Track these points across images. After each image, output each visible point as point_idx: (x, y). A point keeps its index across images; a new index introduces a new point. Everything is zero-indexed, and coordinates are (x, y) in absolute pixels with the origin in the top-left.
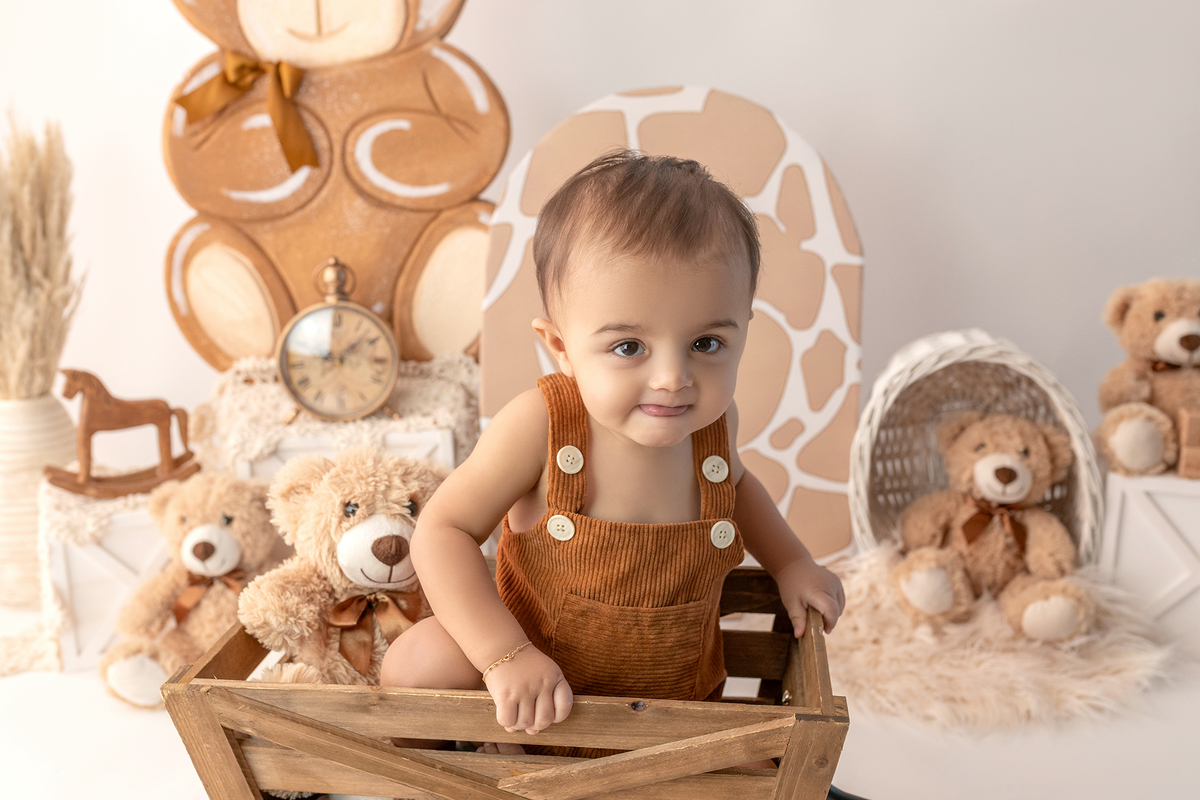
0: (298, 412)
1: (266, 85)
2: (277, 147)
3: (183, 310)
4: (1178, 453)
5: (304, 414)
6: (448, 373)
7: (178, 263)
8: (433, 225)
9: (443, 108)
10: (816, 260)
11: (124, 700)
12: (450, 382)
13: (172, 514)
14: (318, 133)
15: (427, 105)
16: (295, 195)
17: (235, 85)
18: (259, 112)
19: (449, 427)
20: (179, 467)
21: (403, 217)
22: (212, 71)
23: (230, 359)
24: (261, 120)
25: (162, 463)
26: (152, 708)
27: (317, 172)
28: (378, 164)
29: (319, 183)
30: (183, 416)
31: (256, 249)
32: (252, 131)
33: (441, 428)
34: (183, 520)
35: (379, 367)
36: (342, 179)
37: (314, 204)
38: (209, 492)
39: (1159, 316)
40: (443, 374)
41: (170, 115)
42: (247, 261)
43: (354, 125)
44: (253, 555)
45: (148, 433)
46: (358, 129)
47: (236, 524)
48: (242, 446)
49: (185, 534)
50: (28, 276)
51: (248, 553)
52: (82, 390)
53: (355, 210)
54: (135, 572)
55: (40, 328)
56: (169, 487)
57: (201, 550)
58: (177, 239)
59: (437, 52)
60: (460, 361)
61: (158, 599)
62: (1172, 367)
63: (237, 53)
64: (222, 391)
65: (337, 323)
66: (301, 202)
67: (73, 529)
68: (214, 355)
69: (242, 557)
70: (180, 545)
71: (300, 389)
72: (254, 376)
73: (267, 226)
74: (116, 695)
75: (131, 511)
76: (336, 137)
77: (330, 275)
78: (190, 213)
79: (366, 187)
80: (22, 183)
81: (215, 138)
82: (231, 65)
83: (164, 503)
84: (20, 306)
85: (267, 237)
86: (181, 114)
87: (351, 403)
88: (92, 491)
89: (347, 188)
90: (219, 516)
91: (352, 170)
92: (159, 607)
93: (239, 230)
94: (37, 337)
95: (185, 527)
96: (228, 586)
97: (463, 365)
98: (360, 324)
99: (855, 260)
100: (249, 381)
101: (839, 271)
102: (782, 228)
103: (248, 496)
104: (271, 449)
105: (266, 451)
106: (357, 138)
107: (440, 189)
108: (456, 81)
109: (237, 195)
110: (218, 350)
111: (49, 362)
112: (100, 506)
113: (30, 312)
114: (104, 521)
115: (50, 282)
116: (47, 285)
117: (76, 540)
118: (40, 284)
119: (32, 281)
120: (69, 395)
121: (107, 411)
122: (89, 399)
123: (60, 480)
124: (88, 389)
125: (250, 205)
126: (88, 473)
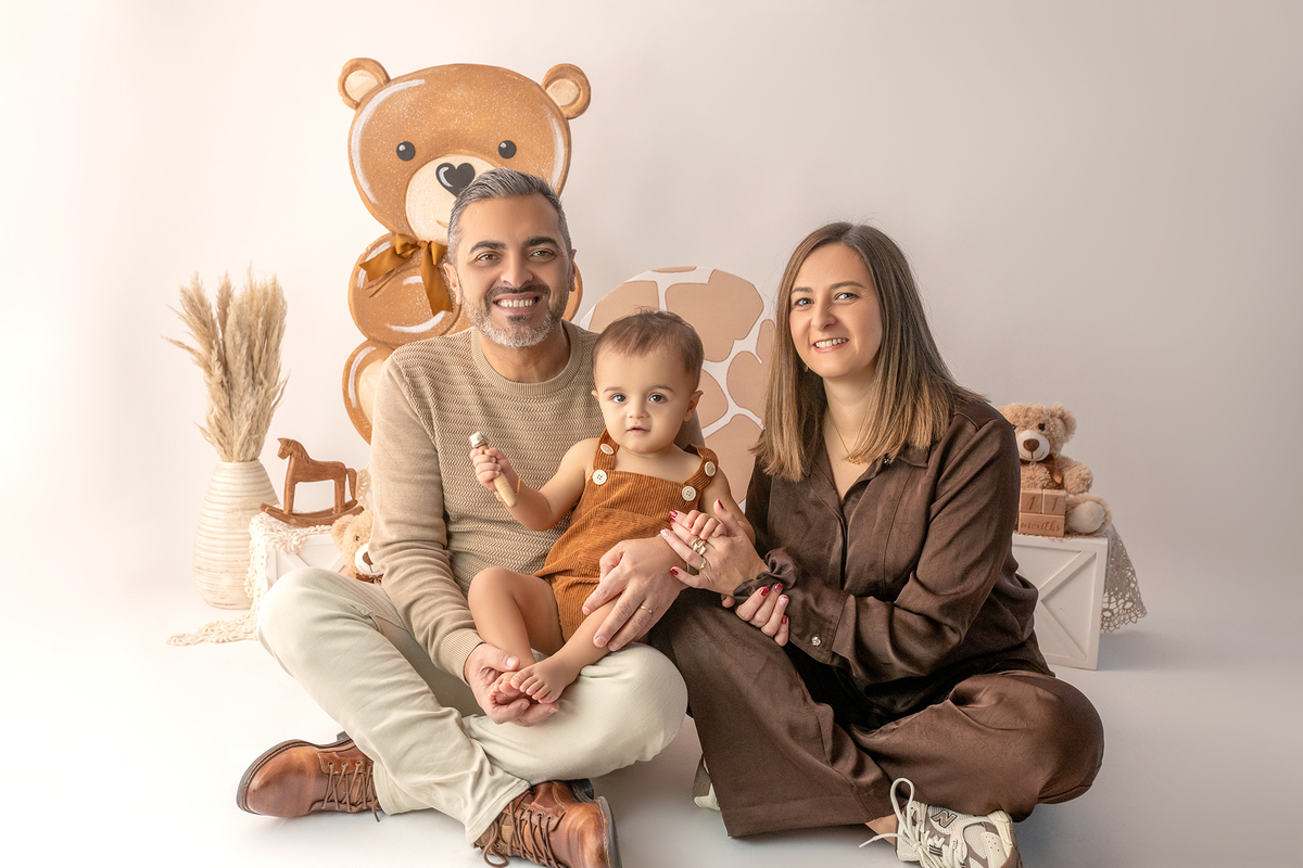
1: (422, 255)
2: (425, 297)
3: (354, 405)
7: (353, 372)
13: (349, 535)
16: (434, 329)
17: (400, 256)
18: (414, 274)
20: (349, 508)
22: (386, 246)
24: (416, 279)
25: (337, 506)
27: (450, 314)
29: (451, 321)
30: (353, 474)
32: (409, 285)
34: (357, 538)
41: (356, 274)
45: (330, 484)
49: (356, 549)
50: (253, 378)
52: (291, 454)
55: (258, 413)
56: (346, 518)
58: (354, 356)
63: (402, 235)
67: (284, 543)
70: (354, 555)
75: (320, 535)
80: (258, 316)
81: (383, 290)
82: (399, 243)
83: (343, 528)
84: (247, 397)
86: (363, 273)
88: (293, 521)
94: (255, 419)
95: (359, 543)
102: (760, 361)
109: (394, 328)
111: (260, 437)
112: (299, 530)
113: (253, 402)
114: (303, 539)
115: (269, 382)
116: (266, 384)
117: (285, 549)
118: (261, 383)
119: (257, 381)
120: (282, 455)
121: (306, 468)
122: (296, 459)
123: (273, 512)
124: (295, 453)
125: (403, 333)
126: (291, 510)
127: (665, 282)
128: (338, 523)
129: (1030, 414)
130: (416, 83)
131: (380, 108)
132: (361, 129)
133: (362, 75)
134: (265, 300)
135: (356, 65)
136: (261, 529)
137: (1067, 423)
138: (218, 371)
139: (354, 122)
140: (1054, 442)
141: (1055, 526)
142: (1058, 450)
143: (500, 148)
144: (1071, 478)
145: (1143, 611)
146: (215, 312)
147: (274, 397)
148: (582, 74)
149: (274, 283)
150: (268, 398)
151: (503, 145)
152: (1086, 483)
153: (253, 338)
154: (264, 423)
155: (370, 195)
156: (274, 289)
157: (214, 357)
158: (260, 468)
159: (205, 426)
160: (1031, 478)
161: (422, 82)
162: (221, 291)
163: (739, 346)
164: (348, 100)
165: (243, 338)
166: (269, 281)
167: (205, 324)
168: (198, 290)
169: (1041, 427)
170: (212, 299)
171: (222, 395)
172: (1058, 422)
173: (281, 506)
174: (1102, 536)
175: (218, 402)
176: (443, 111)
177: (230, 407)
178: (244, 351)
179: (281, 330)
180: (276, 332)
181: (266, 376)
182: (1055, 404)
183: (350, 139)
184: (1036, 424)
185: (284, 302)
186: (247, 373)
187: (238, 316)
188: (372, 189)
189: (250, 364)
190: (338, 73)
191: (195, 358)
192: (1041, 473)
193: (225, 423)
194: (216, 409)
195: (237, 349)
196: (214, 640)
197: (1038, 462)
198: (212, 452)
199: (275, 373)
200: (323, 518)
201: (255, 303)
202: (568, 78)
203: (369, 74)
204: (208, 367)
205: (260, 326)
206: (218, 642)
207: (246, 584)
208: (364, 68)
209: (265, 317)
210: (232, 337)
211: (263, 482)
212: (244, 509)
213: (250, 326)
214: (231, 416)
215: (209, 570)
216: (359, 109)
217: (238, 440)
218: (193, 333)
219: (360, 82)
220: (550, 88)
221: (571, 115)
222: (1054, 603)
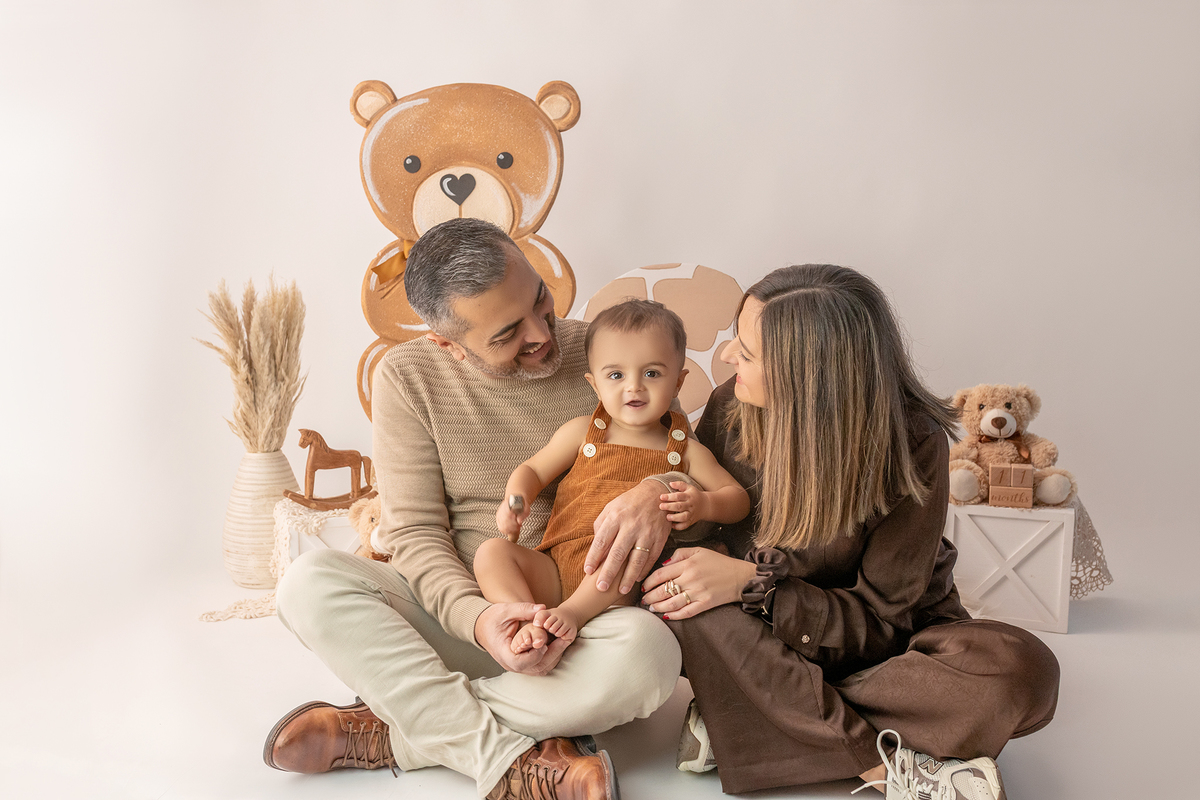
3: (368, 398)
4: (988, 489)
7: (365, 368)
13: (365, 517)
20: (365, 492)
22: (395, 252)
25: (353, 491)
30: (368, 461)
34: (372, 519)
39: (981, 407)
41: (369, 278)
49: (373, 529)
50: (276, 375)
52: (311, 444)
55: (280, 407)
56: (362, 502)
58: (367, 353)
59: (531, 241)
62: (991, 439)
63: (410, 241)
67: (306, 525)
70: (370, 535)
75: (338, 518)
80: (279, 318)
81: (393, 291)
82: (407, 248)
83: (359, 511)
84: (270, 392)
86: (375, 276)
88: (314, 505)
94: (278, 413)
95: (374, 524)
108: (543, 258)
109: (404, 327)
111: (282, 429)
112: (319, 514)
113: (275, 397)
114: (323, 521)
115: (290, 378)
116: (287, 379)
117: (307, 531)
118: (283, 380)
119: (279, 377)
120: (303, 445)
121: (325, 457)
122: (315, 448)
123: (296, 497)
124: (314, 442)
125: (413, 333)
126: (311, 495)
127: (652, 278)
128: (354, 506)
129: (997, 394)
130: (420, 101)
131: (388, 126)
132: (371, 145)
133: (372, 95)
134: (286, 303)
135: (366, 87)
136: (285, 514)
137: (1032, 402)
138: (243, 369)
139: (365, 139)
140: (1021, 421)
141: (1024, 498)
142: (1024, 427)
143: (498, 159)
144: (1037, 452)
145: (1110, 579)
146: (240, 315)
147: (294, 393)
148: (573, 90)
149: (294, 288)
150: (289, 393)
151: (501, 157)
152: (1052, 458)
153: (275, 338)
154: (286, 416)
155: (380, 205)
156: (294, 293)
157: (240, 355)
158: (283, 458)
159: (233, 420)
160: (999, 454)
161: (427, 100)
162: (246, 296)
163: (722, 336)
164: (358, 118)
165: (266, 338)
166: (289, 285)
167: (231, 326)
168: (225, 295)
169: (1008, 406)
170: (238, 304)
171: (247, 391)
172: (1024, 401)
173: (302, 491)
174: (1069, 507)
175: (244, 398)
176: (445, 126)
177: (255, 402)
178: (267, 350)
179: (300, 330)
180: (296, 332)
181: (287, 374)
182: (1020, 385)
183: (361, 154)
184: (1003, 403)
185: (303, 305)
186: (270, 370)
187: (261, 318)
188: (382, 199)
189: (273, 362)
190: (350, 94)
191: (223, 357)
192: (1009, 449)
193: (251, 417)
194: (242, 404)
195: (261, 349)
196: (242, 616)
197: (1006, 439)
198: (239, 443)
199: (296, 370)
200: (342, 502)
201: (277, 305)
202: (560, 94)
203: (378, 94)
204: (234, 366)
205: (281, 326)
206: (246, 618)
207: (270, 565)
208: (373, 90)
209: (286, 319)
210: (256, 337)
211: (285, 471)
212: (268, 496)
213: (272, 328)
214: (256, 411)
215: (237, 552)
216: (370, 127)
217: (262, 432)
218: (220, 334)
219: (370, 102)
220: (543, 103)
221: (563, 127)
222: (1025, 571)
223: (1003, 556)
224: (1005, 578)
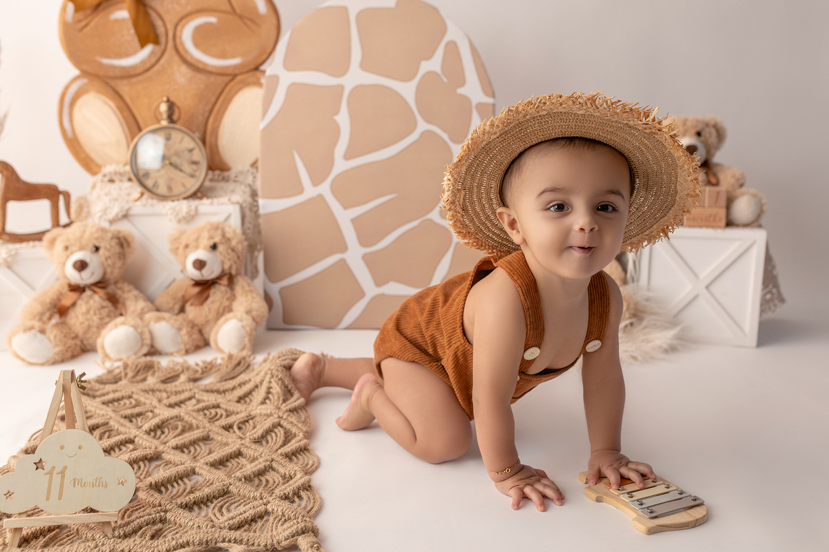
0: (142, 194)
2: (132, 31)
3: (70, 134)
5: (147, 195)
6: (240, 178)
7: (67, 104)
8: (231, 84)
9: (238, 10)
10: (467, 100)
11: (23, 360)
12: (241, 183)
13: (59, 246)
14: (159, 23)
15: (228, 8)
16: (143, 62)
18: (121, 9)
19: (238, 203)
21: (212, 78)
23: (99, 167)
24: (122, 14)
25: (51, 226)
26: (43, 364)
27: (157, 48)
28: (197, 44)
29: (159, 54)
30: (67, 196)
31: (117, 96)
32: (117, 21)
33: (233, 203)
34: (67, 248)
35: (194, 167)
36: (174, 53)
37: (156, 68)
38: (84, 231)
40: (237, 179)
41: (64, 9)
42: (112, 104)
43: (181, 19)
44: (112, 273)
46: (184, 21)
47: (101, 251)
48: (105, 211)
49: (68, 257)
51: (109, 270)
52: (1, 172)
53: (181, 74)
54: (33, 289)
56: (57, 232)
57: (78, 264)
58: (67, 88)
60: (248, 171)
61: (48, 300)
64: (94, 187)
65: (168, 138)
66: (146, 68)
68: (89, 164)
69: (105, 273)
70: (64, 264)
71: (143, 180)
72: (115, 178)
73: (125, 82)
74: (18, 356)
76: (170, 27)
77: (163, 107)
78: (76, 72)
79: (188, 58)
81: (92, 24)
85: (124, 88)
86: (71, 8)
87: (178, 189)
89: (176, 58)
90: (91, 246)
91: (180, 48)
92: (49, 306)
93: (107, 84)
95: (68, 252)
96: (95, 292)
97: (249, 174)
98: (182, 140)
99: (490, 100)
100: (112, 181)
101: (481, 107)
102: (445, 80)
103: (110, 235)
104: (124, 213)
105: (120, 215)
106: (183, 27)
107: (235, 61)
109: (106, 61)
110: (92, 161)
121: (18, 188)
122: (5, 177)
125: (114, 67)
126: (3, 229)
127: (355, 6)
129: (689, 124)
141: (718, 219)
142: (712, 156)
144: (727, 180)
145: (782, 300)
152: (741, 182)
163: (426, 67)
169: (699, 134)
172: (713, 131)
174: (760, 226)
182: (709, 116)
184: (694, 131)
222: (716, 289)
223: (696, 276)
224: (696, 297)
